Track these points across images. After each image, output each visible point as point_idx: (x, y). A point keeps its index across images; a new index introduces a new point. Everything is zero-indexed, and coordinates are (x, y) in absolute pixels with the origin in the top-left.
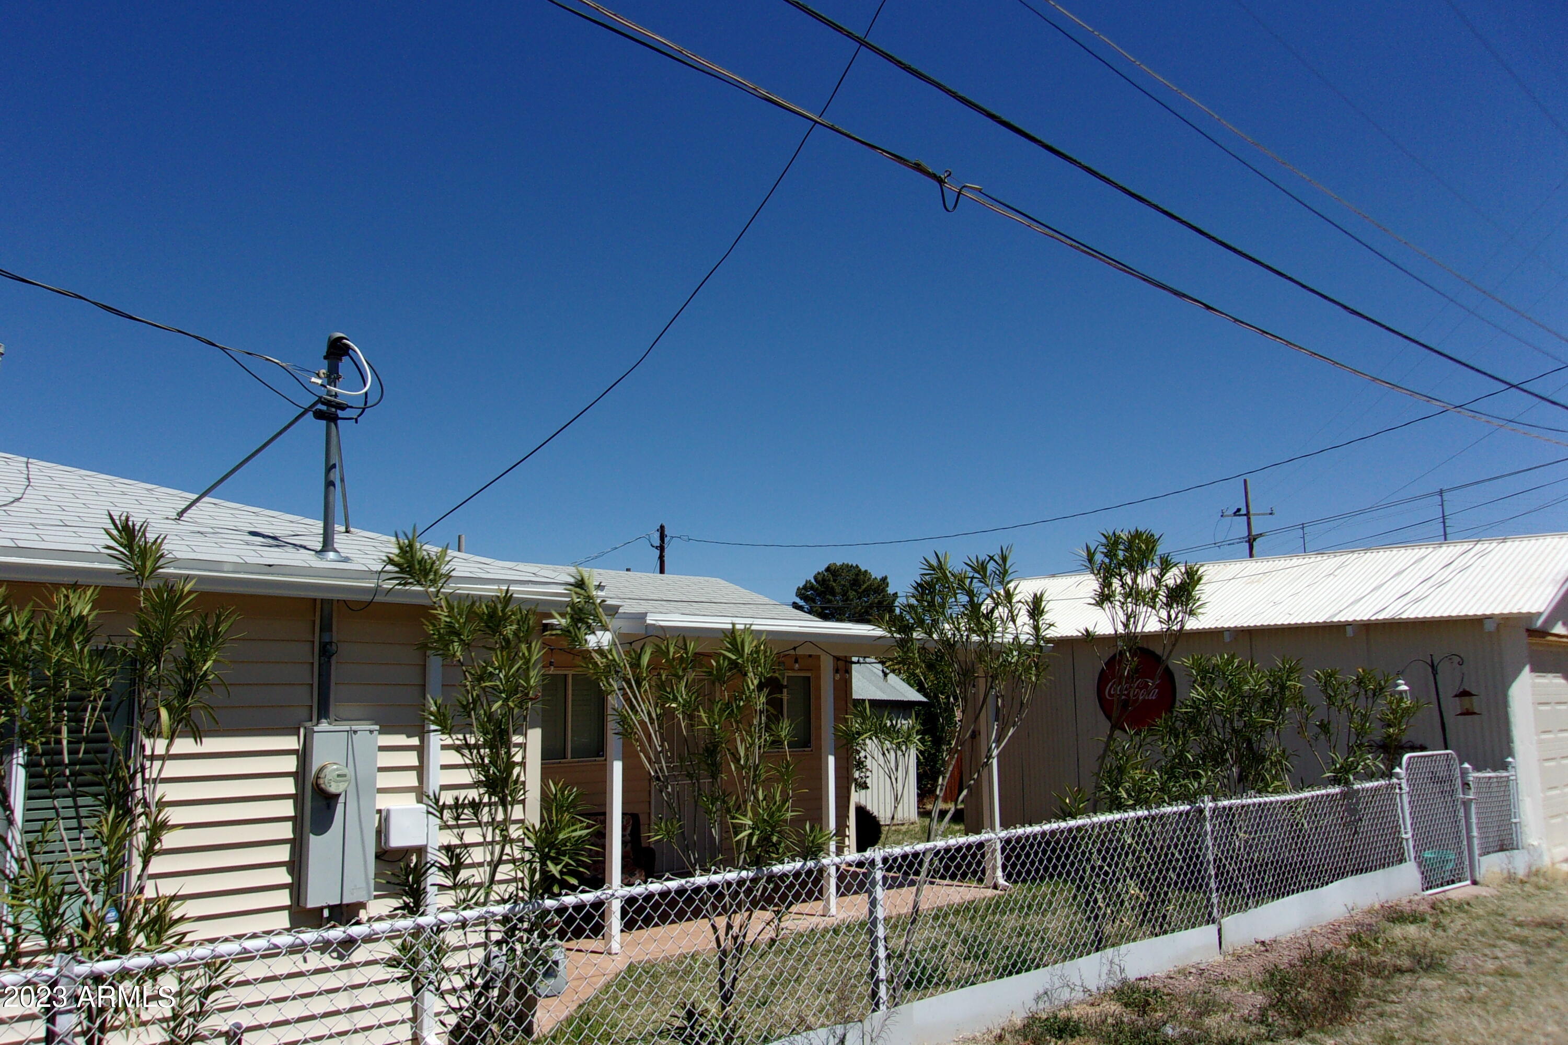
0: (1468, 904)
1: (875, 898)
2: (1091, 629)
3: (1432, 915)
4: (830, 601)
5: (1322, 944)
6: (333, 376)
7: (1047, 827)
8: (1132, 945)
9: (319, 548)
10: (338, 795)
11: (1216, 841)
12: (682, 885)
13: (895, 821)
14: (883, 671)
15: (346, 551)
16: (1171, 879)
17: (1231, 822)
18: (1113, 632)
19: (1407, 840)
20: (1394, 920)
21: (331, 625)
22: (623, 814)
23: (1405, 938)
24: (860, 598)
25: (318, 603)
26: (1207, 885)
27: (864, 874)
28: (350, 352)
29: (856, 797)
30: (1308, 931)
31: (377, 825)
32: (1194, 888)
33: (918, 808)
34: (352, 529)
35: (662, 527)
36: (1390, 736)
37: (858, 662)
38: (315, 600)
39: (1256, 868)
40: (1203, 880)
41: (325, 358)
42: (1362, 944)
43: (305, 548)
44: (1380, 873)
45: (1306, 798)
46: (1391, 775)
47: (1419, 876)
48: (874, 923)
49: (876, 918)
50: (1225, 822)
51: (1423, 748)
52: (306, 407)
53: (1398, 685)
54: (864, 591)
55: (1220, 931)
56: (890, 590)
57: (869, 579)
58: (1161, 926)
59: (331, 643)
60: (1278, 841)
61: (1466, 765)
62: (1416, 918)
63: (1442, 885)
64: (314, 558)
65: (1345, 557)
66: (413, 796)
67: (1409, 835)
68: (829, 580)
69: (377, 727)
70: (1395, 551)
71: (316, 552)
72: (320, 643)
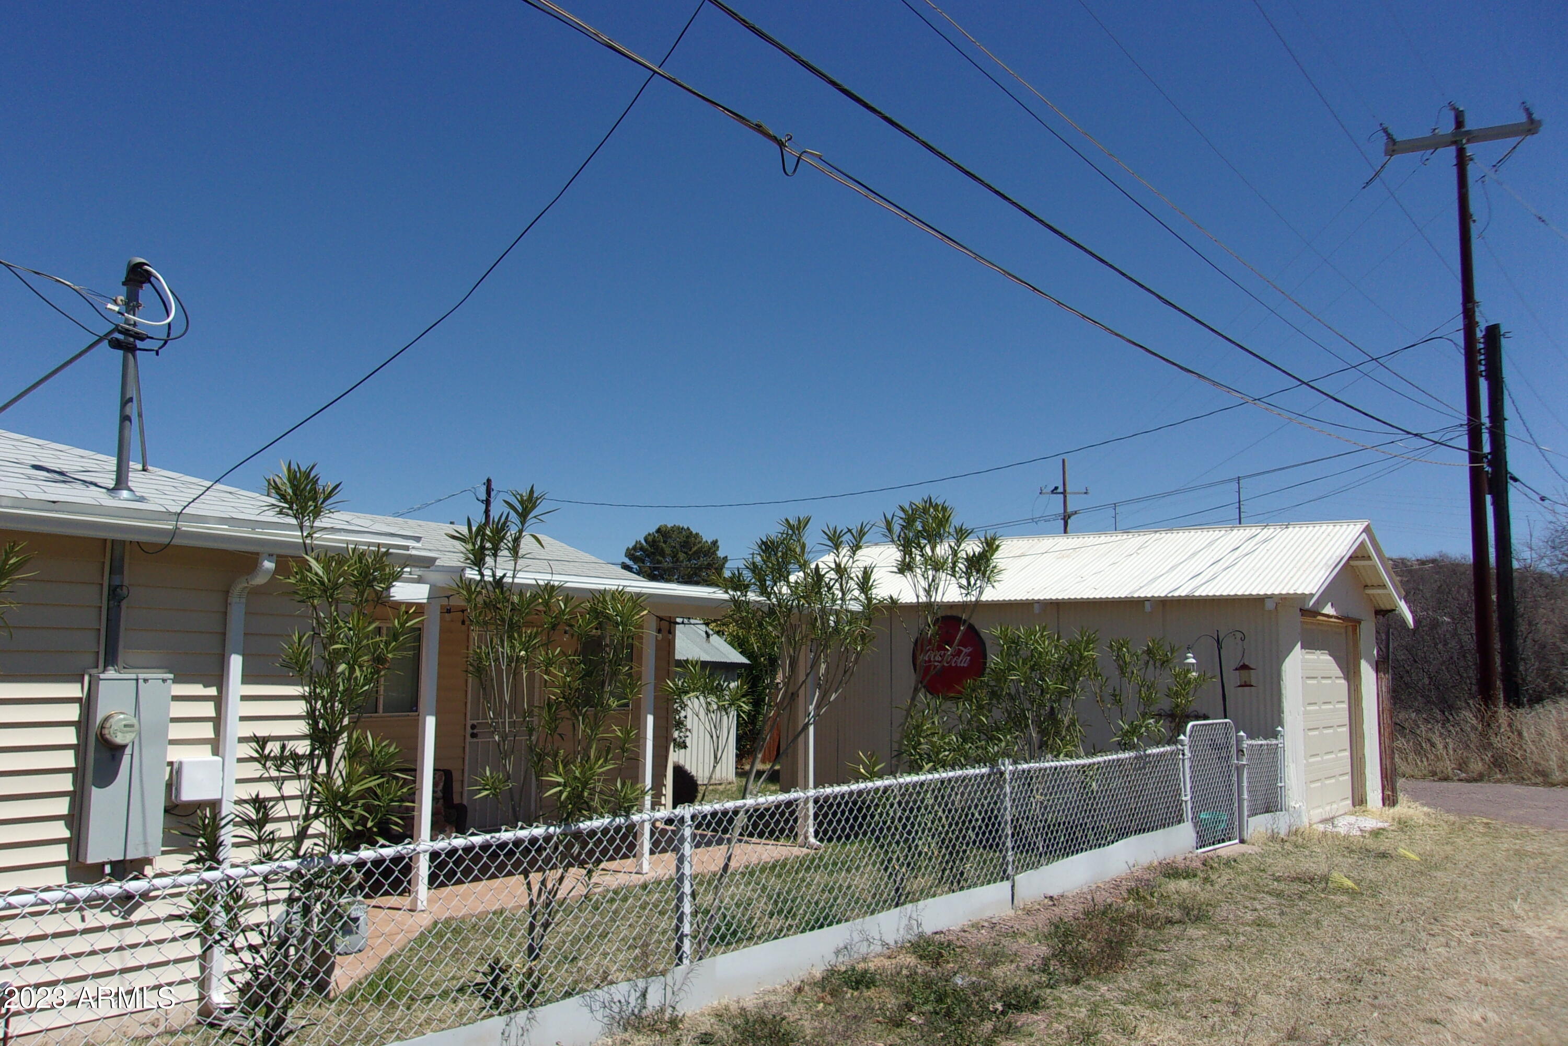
0: (1235, 861)
1: (683, 855)
2: (895, 597)
3: (1202, 871)
4: (659, 562)
5: (1103, 898)
6: (132, 304)
7: (854, 787)
8: (930, 901)
9: (112, 486)
10: (124, 747)
11: (1014, 802)
12: (487, 841)
13: (713, 781)
14: (706, 632)
15: (143, 490)
16: (970, 838)
17: (1029, 784)
18: (915, 600)
19: (1186, 802)
20: (1168, 876)
21: (122, 566)
22: (435, 770)
23: (1177, 892)
24: (689, 560)
25: (109, 545)
26: (1004, 844)
27: (673, 831)
28: (152, 279)
29: (674, 757)
30: (1094, 887)
31: (167, 777)
32: (991, 847)
33: (737, 768)
34: (150, 468)
35: (489, 481)
36: (1177, 706)
37: (683, 623)
38: (105, 540)
39: (1049, 828)
40: (1000, 839)
41: (124, 284)
42: (1139, 898)
43: (96, 485)
44: (1160, 832)
45: (1099, 763)
46: (1176, 742)
47: (1194, 835)
48: (681, 879)
49: (683, 874)
50: (1024, 784)
51: (1206, 717)
52: (102, 335)
53: (1187, 658)
54: (695, 553)
55: (1013, 886)
56: (721, 554)
57: (700, 542)
58: (959, 882)
59: (122, 586)
60: (1071, 803)
61: (1242, 733)
62: (1188, 874)
63: (1214, 844)
64: (106, 496)
65: (1147, 537)
66: (208, 747)
67: (1189, 797)
68: (659, 541)
69: (171, 676)
70: (1193, 532)
71: (108, 489)
72: (109, 586)
